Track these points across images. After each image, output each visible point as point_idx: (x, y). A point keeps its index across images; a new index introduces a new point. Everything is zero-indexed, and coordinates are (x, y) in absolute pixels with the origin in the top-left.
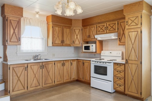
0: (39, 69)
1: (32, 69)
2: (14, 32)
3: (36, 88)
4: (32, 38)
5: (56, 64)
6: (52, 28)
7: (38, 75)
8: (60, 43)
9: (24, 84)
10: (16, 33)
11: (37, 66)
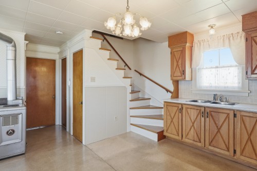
0: (199, 115)
1: (188, 113)
3: (195, 143)
5: (238, 116)
6: (247, 41)
7: (197, 124)
9: (178, 130)
10: (179, 66)
11: (195, 111)
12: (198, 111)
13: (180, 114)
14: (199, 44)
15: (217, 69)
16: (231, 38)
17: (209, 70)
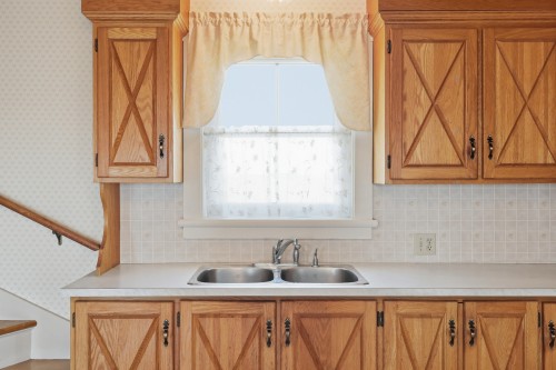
0: (256, 341)
1: (205, 340)
2: (133, 108)
4: (274, 133)
5: (390, 318)
6: (389, 51)
8: (452, 158)
10: (143, 115)
11: (239, 322)
12: (251, 321)
13: (166, 352)
14: (212, 28)
15: (273, 139)
16: (326, 31)
17: (249, 139)
